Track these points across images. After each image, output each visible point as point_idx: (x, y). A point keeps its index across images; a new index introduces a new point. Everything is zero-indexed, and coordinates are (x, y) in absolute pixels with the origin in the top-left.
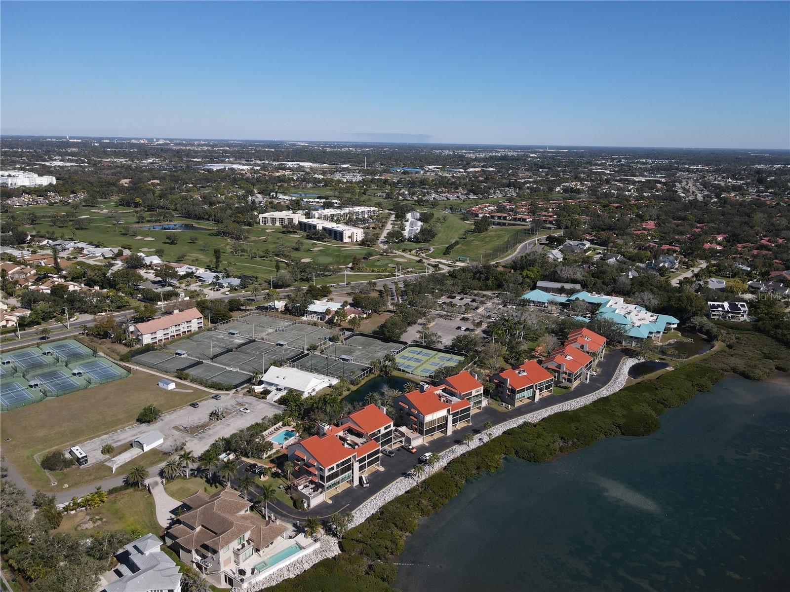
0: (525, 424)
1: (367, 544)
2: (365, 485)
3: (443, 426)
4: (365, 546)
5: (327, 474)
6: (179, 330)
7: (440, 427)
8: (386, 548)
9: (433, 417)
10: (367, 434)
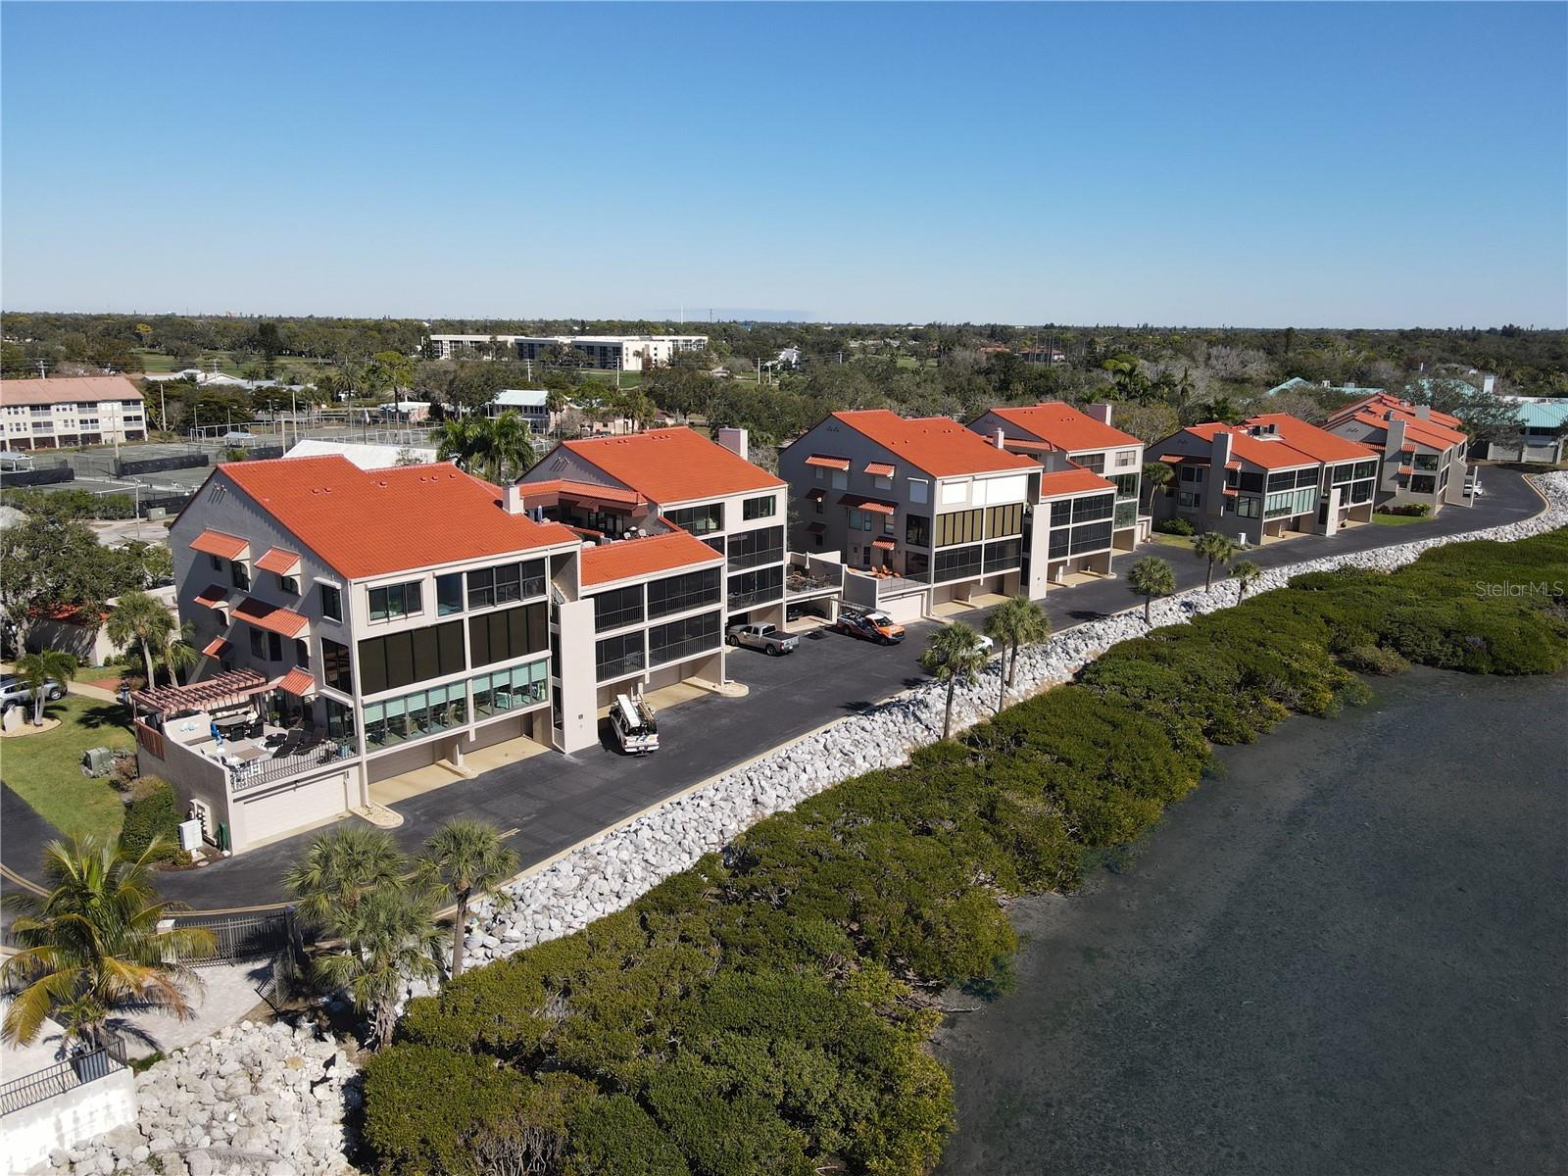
0: (1345, 569)
1: (608, 1085)
2: (632, 743)
3: (1011, 554)
4: (591, 1097)
5: (363, 625)
6: (50, 424)
7: (996, 554)
8: (795, 1115)
9: (970, 493)
10: (653, 505)
